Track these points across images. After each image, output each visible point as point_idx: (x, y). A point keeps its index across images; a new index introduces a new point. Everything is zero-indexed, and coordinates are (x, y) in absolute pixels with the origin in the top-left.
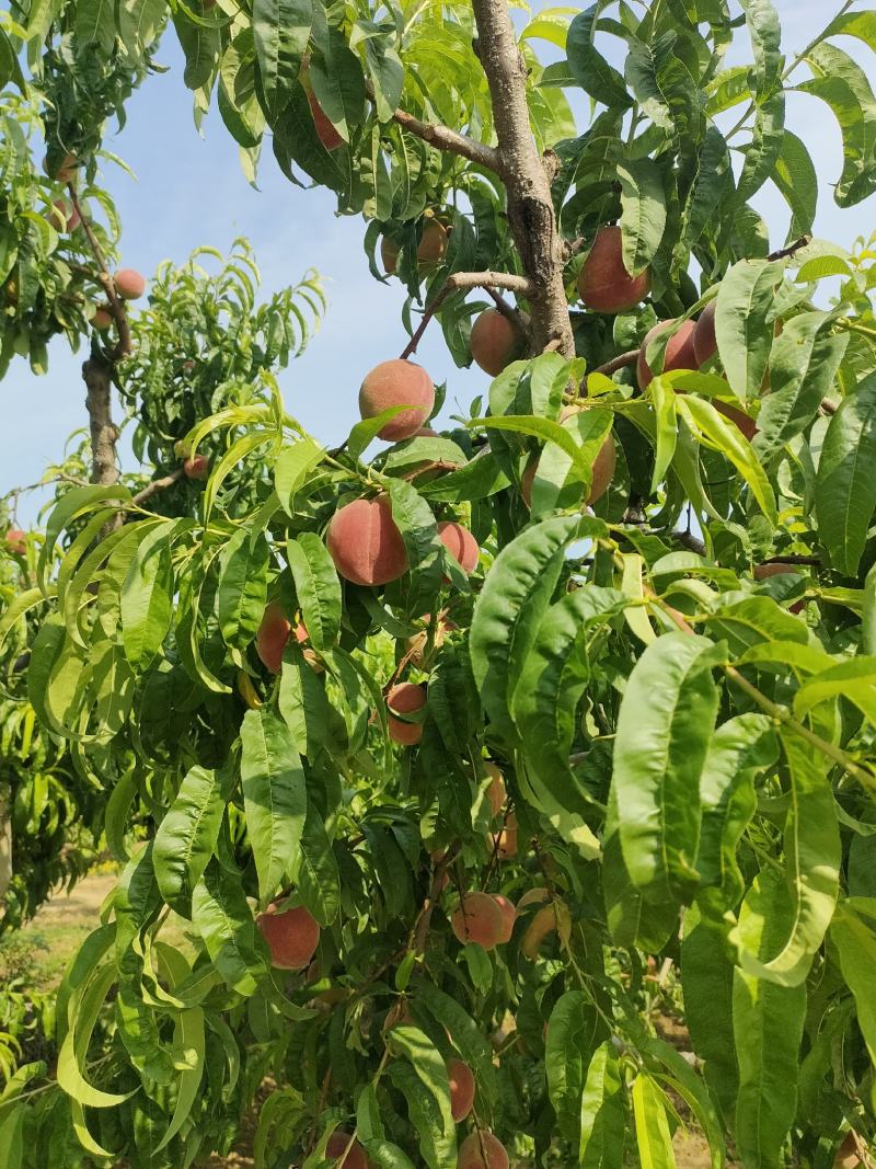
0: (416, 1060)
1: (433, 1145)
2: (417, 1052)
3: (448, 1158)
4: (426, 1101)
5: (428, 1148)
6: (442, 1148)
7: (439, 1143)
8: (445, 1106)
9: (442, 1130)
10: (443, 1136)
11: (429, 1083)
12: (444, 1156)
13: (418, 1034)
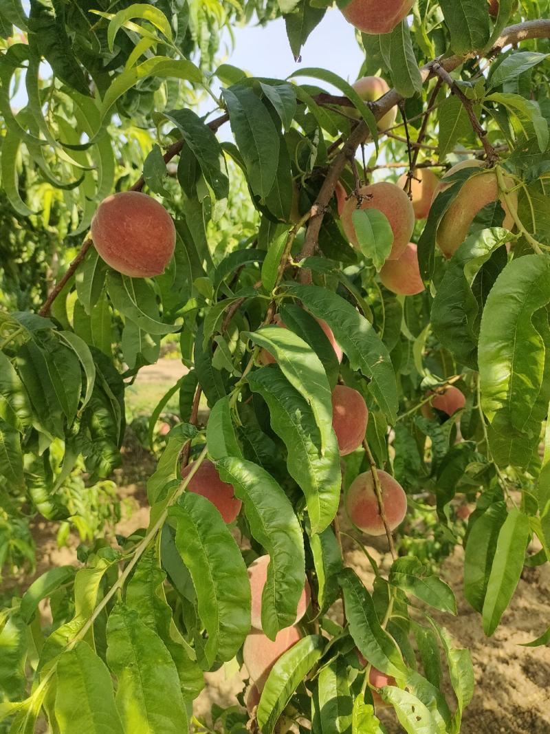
0: (283, 362)
1: (306, 466)
2: (284, 355)
3: (328, 481)
4: (298, 412)
5: (300, 467)
6: (320, 468)
7: (315, 463)
8: (323, 419)
9: (319, 446)
10: (320, 454)
11: (300, 388)
12: (322, 479)
13: (288, 336)
